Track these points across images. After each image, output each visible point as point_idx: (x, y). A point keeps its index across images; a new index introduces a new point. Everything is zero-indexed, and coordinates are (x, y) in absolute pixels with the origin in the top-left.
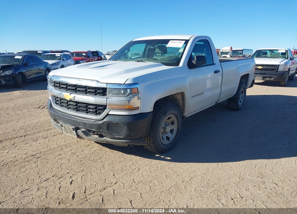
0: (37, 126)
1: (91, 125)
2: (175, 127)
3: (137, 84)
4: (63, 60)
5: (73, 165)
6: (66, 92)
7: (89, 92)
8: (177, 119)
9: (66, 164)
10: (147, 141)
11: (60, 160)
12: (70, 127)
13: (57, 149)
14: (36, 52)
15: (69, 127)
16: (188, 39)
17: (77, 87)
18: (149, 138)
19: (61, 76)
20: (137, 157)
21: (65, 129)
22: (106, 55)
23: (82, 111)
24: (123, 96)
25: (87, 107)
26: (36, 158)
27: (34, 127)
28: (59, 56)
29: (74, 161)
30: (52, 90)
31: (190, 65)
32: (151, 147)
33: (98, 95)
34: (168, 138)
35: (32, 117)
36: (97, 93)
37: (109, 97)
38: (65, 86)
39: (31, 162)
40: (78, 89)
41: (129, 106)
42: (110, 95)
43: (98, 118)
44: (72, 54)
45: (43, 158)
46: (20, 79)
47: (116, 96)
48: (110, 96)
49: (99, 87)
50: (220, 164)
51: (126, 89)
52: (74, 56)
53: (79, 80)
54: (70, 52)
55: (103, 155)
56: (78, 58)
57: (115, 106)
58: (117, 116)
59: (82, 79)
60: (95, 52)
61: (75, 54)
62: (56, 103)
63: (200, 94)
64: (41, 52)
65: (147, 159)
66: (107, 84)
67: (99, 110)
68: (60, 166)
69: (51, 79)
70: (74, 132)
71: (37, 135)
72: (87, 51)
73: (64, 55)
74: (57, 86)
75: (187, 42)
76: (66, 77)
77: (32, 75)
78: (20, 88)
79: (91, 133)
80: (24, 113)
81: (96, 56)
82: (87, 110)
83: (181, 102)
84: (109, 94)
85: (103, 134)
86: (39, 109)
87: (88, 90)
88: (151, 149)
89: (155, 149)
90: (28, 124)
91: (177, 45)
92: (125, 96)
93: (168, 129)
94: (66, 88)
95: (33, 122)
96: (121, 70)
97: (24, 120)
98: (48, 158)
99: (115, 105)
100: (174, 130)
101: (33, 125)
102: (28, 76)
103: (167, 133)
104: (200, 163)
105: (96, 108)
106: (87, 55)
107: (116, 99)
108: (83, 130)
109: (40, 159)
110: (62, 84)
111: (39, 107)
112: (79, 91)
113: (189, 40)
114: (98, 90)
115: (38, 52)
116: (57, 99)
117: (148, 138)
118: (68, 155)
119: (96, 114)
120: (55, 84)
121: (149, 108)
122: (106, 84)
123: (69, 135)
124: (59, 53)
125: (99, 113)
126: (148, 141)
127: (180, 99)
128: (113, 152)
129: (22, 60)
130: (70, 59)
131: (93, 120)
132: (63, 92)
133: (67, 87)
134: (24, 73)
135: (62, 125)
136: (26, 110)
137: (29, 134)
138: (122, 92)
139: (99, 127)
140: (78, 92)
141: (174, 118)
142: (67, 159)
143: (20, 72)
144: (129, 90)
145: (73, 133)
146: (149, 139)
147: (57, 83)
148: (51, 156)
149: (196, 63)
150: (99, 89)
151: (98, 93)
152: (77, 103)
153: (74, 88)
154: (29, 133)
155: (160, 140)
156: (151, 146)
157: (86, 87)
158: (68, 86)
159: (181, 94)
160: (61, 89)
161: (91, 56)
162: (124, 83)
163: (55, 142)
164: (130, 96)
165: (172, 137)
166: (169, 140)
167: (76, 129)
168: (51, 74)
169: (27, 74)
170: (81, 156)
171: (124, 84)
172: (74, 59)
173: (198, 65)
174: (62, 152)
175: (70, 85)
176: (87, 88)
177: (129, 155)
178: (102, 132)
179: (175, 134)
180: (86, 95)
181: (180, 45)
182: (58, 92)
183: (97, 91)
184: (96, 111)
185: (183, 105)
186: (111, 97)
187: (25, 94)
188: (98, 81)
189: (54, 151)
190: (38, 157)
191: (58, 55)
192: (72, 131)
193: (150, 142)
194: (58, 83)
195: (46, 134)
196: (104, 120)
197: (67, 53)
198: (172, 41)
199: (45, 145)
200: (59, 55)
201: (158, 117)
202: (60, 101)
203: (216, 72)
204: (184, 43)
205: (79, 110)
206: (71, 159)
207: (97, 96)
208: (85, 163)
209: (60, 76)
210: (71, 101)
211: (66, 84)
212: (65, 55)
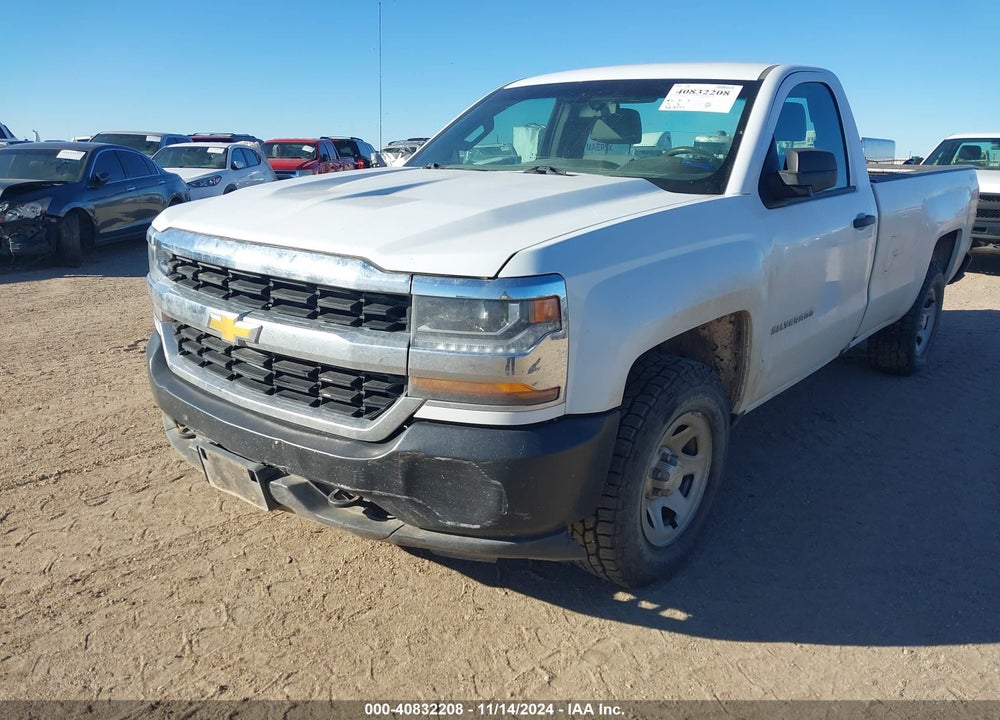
0: (113, 428)
1: (333, 467)
2: (698, 467)
3: (554, 277)
4: (234, 167)
5: (250, 638)
6: (219, 307)
7: (325, 311)
8: (713, 431)
9: (216, 636)
10: (583, 536)
11: (193, 610)
12: (239, 465)
13: (186, 550)
14: (140, 139)
15: (232, 462)
16: (755, 78)
17: (272, 285)
18: (596, 524)
19: (201, 234)
20: (537, 602)
21: (218, 471)
22: (385, 154)
23: (295, 396)
24: (487, 337)
25: (313, 376)
26: (86, 596)
27: (103, 433)
28: (220, 155)
29: (256, 614)
30: (165, 295)
31: (772, 188)
32: (602, 565)
33: (367, 329)
34: (668, 515)
35: (100, 386)
36: (363, 317)
37: (420, 341)
38: (216, 280)
39: (65, 617)
40: (275, 294)
41: (511, 385)
42: (424, 328)
43: (366, 434)
44: (268, 146)
45: (115, 594)
46: (72, 236)
47: (452, 335)
48: (426, 333)
49: (374, 289)
50: (924, 652)
51: (503, 304)
52: (275, 153)
53: (280, 255)
54: (260, 141)
55: (382, 586)
56: (287, 161)
57: (444, 384)
58: (456, 432)
59: (294, 249)
60: (347, 141)
61: (275, 147)
62: (180, 348)
63: (801, 318)
64: (158, 140)
65: (583, 618)
66: (412, 275)
67: (369, 394)
68: (187, 647)
69: (158, 243)
70: (257, 486)
71: (108, 473)
72: (318, 138)
73: (236, 149)
74: (184, 277)
75: (750, 90)
76: (222, 238)
77: (121, 220)
78: (75, 267)
79: (328, 498)
80: (72, 371)
81: (348, 155)
82: (314, 392)
83: (726, 354)
84: (420, 322)
85: (386, 506)
86: (131, 354)
87: (321, 302)
88: (600, 569)
89: (618, 574)
90: (79, 419)
91: (708, 105)
92: (496, 337)
93: (675, 475)
94: (224, 286)
95: (101, 411)
96: (471, 212)
97: (68, 402)
98: (139, 597)
99: (446, 376)
100: (697, 479)
101: (98, 424)
102: (106, 224)
103: (666, 493)
104: (831, 647)
105: (357, 385)
106: (317, 151)
107: (453, 348)
108: (296, 479)
109: (103, 600)
110: (205, 270)
111: (134, 346)
112: (278, 302)
113: (759, 82)
114: (366, 304)
115: (148, 139)
116: (184, 334)
117: (590, 524)
118: (231, 583)
119: (358, 415)
120: (175, 268)
121: (603, 392)
122: (406, 278)
123: (235, 494)
124: (220, 144)
125: (369, 410)
126: (589, 536)
127: (726, 342)
128: (425, 568)
129: (85, 164)
130: (259, 163)
131: (345, 443)
132: (210, 304)
133: (225, 283)
134: (91, 215)
135: (202, 450)
136: (82, 358)
137: (76, 465)
138: (484, 315)
139: (372, 475)
140: (274, 310)
141: (698, 427)
142: (222, 606)
143: (75, 210)
144: (515, 308)
145: (253, 490)
146: (594, 529)
147: (184, 264)
148: (158, 587)
149: (796, 183)
150: (372, 297)
151: (369, 318)
152: (271, 358)
153: (257, 290)
154: (75, 461)
155: (641, 534)
156: (600, 560)
157: (309, 287)
158: (232, 280)
159: (733, 319)
160: (201, 292)
161: (333, 154)
162: (492, 275)
163: (180, 511)
164: (520, 336)
165: (684, 508)
166: (674, 525)
167: (267, 476)
168: (160, 223)
169: (101, 216)
170: (284, 589)
171: (496, 276)
172: (274, 167)
173: (802, 192)
174: (203, 566)
175: (239, 276)
176: (318, 293)
177: (497, 589)
178: (381, 497)
179: (700, 496)
180: (310, 327)
181: (724, 102)
182: (188, 302)
183: (366, 309)
184: (357, 401)
185: (736, 369)
186: (432, 339)
187: (90, 293)
188: (367, 263)
189: (169, 558)
190: (96, 590)
191: (215, 149)
192: (247, 483)
193: (597, 541)
194: (189, 264)
195: (145, 468)
196: (396, 445)
197: (249, 144)
198: (684, 86)
199: (136, 523)
200: (221, 151)
201: (638, 431)
202: (197, 344)
203: (861, 222)
204: (741, 96)
205: (280, 389)
206: (239, 602)
207: (362, 332)
208: (304, 627)
209: (195, 233)
210: (241, 346)
211: (224, 271)
212: (242, 150)
